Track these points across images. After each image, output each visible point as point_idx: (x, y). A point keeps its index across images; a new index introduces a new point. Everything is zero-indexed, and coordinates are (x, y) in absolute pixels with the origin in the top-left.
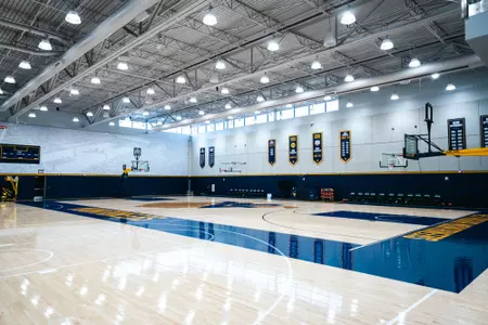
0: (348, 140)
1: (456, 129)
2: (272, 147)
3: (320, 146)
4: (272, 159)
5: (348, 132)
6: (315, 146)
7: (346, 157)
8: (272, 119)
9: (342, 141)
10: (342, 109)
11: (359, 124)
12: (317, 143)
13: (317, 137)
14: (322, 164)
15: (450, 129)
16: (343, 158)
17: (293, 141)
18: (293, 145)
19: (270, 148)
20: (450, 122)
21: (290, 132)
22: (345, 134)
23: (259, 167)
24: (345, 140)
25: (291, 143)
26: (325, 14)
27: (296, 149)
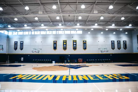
0: (86, 43)
2: (55, 43)
3: (76, 45)
4: (55, 48)
5: (86, 41)
6: (74, 45)
7: (85, 48)
9: (84, 43)
10: (83, 34)
11: (89, 39)
12: (75, 43)
13: (75, 42)
16: (84, 49)
17: (65, 42)
18: (65, 44)
19: (54, 44)
21: (63, 38)
22: (85, 42)
23: (49, 51)
24: (85, 43)
25: (64, 43)
27: (66, 45)
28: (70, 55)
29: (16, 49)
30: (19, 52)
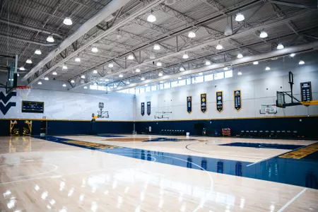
0: (240, 96)
1: (306, 89)
2: (189, 101)
3: (221, 100)
4: (189, 110)
5: (239, 91)
6: (218, 101)
7: (238, 107)
8: (189, 82)
9: (235, 97)
10: (235, 76)
11: (246, 86)
12: (219, 98)
13: (219, 94)
14: (223, 112)
15: (302, 89)
16: (236, 108)
17: (204, 97)
18: (203, 100)
19: (188, 102)
20: (302, 84)
21: (201, 91)
22: (237, 92)
23: (181, 115)
24: (237, 96)
25: (202, 98)
26: (225, 15)
27: (205, 102)
28: (211, 120)
29: (143, 114)
30: (146, 118)
